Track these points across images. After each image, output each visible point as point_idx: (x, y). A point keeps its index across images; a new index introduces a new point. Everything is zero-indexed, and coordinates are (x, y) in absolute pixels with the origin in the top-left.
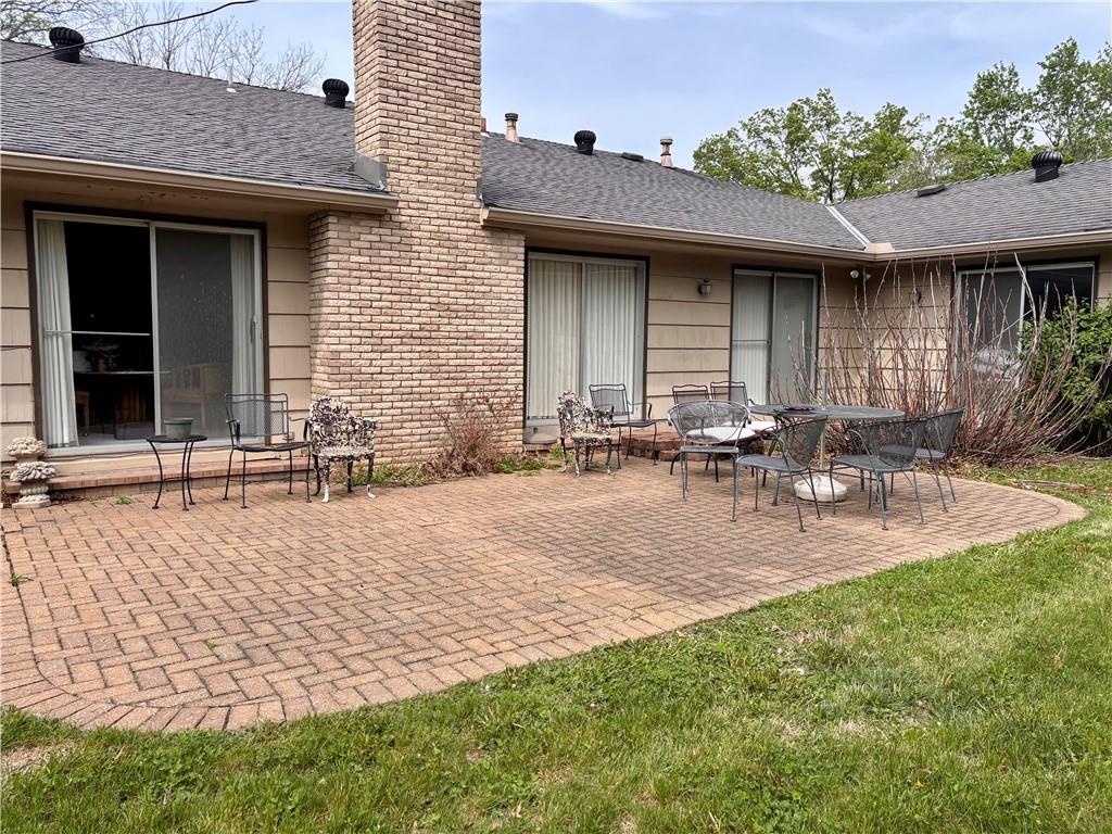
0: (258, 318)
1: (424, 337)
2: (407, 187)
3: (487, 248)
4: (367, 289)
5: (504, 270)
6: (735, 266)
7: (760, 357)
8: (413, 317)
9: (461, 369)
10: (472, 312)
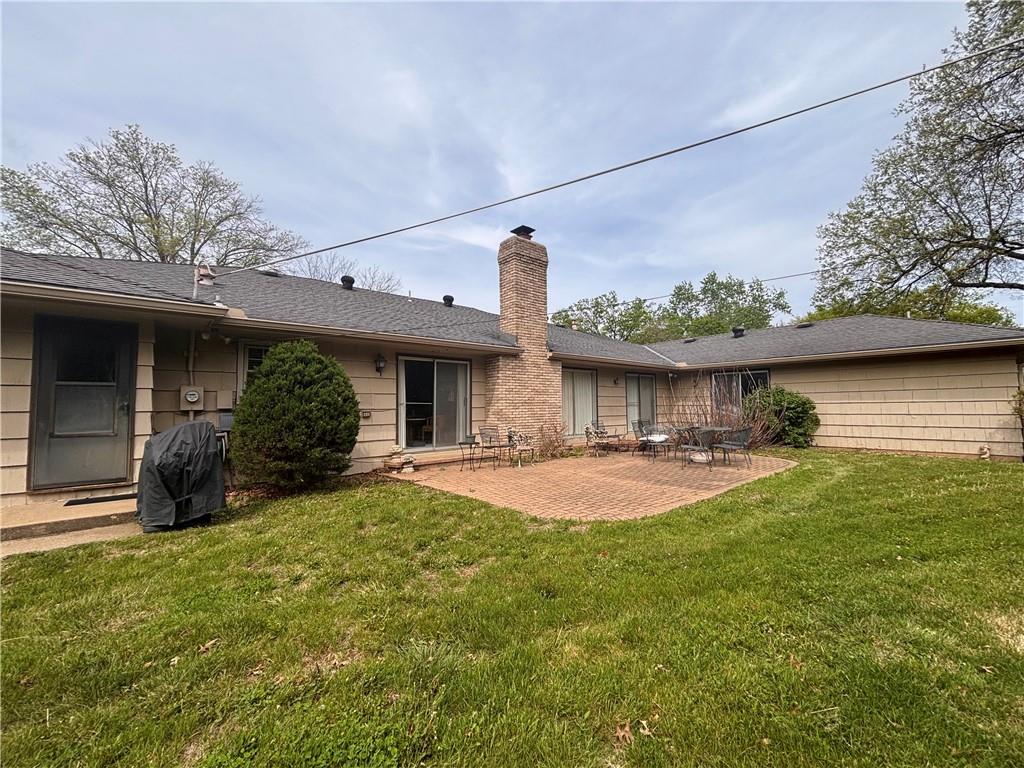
0: (468, 397)
1: (528, 403)
2: (523, 343)
3: (549, 367)
4: (511, 384)
5: (556, 376)
6: (626, 372)
7: (636, 409)
8: (526, 395)
9: (542, 415)
10: (544, 392)
